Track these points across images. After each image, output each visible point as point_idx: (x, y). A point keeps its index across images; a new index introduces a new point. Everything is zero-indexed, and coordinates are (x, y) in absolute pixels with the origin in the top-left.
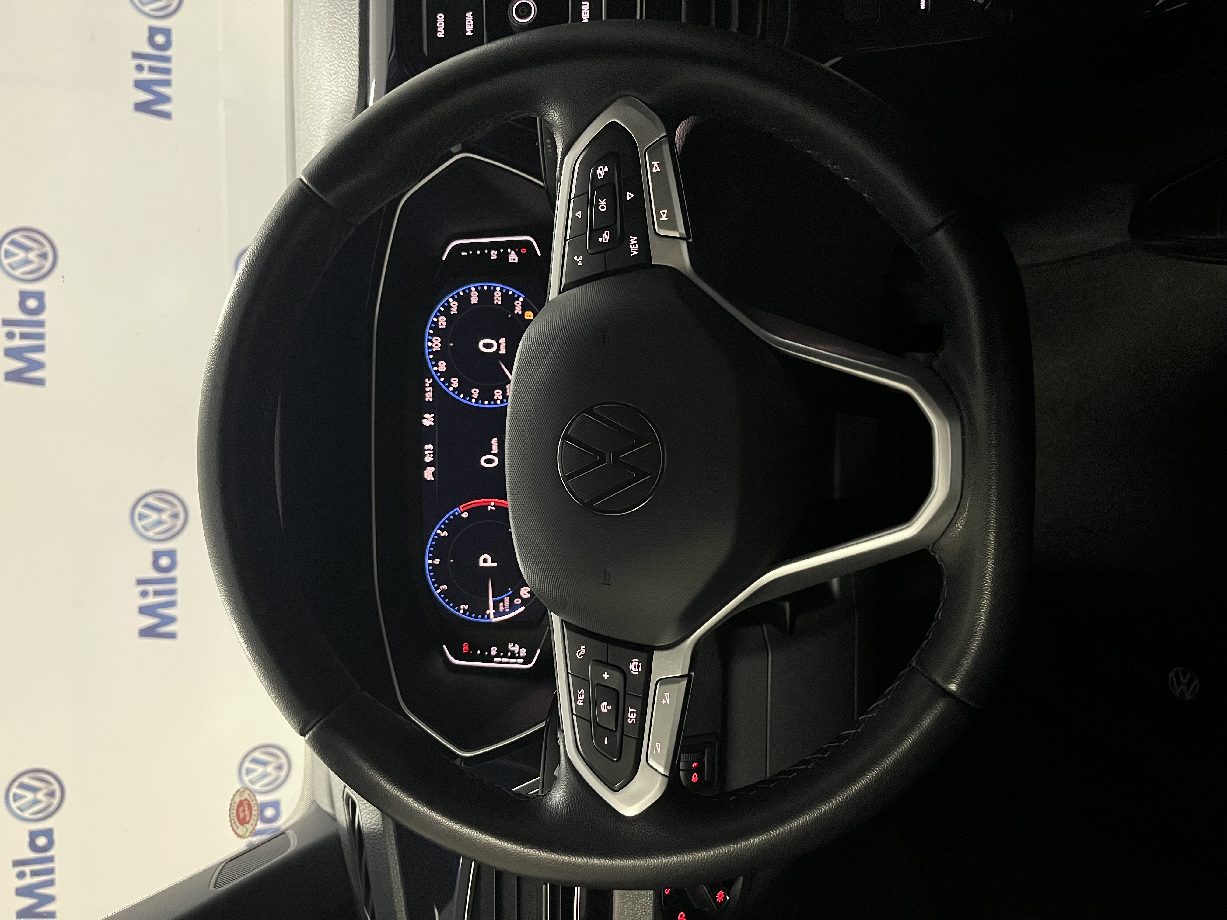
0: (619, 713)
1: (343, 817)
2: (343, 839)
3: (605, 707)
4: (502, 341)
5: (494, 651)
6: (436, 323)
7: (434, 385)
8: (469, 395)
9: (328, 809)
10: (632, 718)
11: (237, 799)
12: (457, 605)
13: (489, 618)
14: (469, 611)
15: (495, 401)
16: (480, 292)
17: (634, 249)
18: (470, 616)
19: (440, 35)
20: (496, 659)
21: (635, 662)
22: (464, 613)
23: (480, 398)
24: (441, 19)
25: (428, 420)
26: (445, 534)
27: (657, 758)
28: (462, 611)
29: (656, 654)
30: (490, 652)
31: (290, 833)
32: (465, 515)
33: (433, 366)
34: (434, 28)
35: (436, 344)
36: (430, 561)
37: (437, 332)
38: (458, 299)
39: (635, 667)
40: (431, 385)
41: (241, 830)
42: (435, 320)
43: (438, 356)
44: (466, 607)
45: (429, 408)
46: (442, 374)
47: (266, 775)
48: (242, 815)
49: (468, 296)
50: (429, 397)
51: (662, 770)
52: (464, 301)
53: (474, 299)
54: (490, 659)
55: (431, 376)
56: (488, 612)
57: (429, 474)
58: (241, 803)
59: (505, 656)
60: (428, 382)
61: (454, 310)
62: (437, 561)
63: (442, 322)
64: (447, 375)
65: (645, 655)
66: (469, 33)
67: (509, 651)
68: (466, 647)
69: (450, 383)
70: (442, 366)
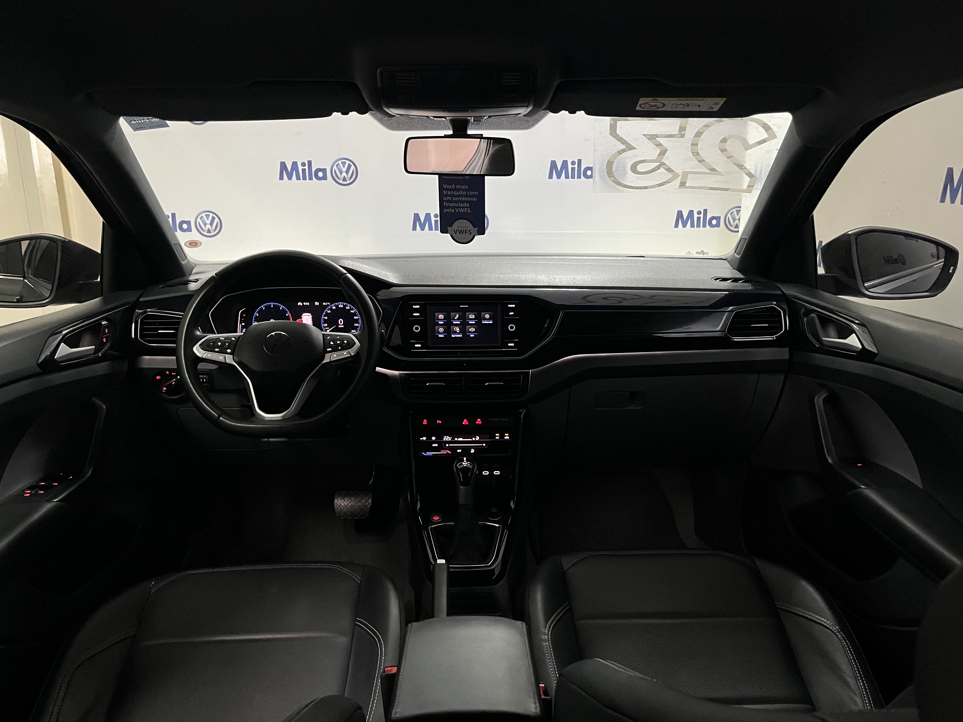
0: (218, 347)
1: (192, 278)
2: (184, 277)
3: (219, 344)
4: (343, 326)
5: (243, 324)
6: (347, 306)
7: (328, 305)
8: (325, 316)
9: (193, 272)
10: (216, 350)
11: (197, 242)
12: (258, 313)
13: (254, 323)
14: (256, 316)
15: (323, 324)
16: (358, 320)
17: (328, 350)
18: (255, 317)
19: (414, 307)
20: (240, 325)
21: (230, 351)
22: (255, 315)
23: (324, 320)
24: (418, 307)
25: (317, 303)
26: (281, 309)
27: (207, 355)
28: (256, 314)
29: (232, 356)
30: (243, 323)
31: (187, 260)
32: (287, 315)
33: (334, 305)
34: (415, 305)
35: (341, 306)
36: (272, 304)
37: (345, 306)
38: (355, 313)
39: (229, 351)
40: (328, 304)
41: (188, 243)
42: (348, 306)
43: (337, 306)
44: (257, 315)
45: (321, 304)
46: (331, 308)
47: (205, 225)
48: (192, 243)
49: (356, 316)
50: (324, 304)
51: (204, 356)
52: (355, 314)
53: (355, 318)
54: (241, 323)
55: (331, 304)
56: (256, 322)
57: (300, 304)
58: (196, 243)
59: (241, 328)
60: (329, 304)
61: (351, 311)
62: (272, 306)
63: (348, 308)
64: (331, 309)
65: (232, 353)
66: (414, 314)
67: (243, 329)
68: (244, 315)
69: (328, 310)
70: (334, 308)
